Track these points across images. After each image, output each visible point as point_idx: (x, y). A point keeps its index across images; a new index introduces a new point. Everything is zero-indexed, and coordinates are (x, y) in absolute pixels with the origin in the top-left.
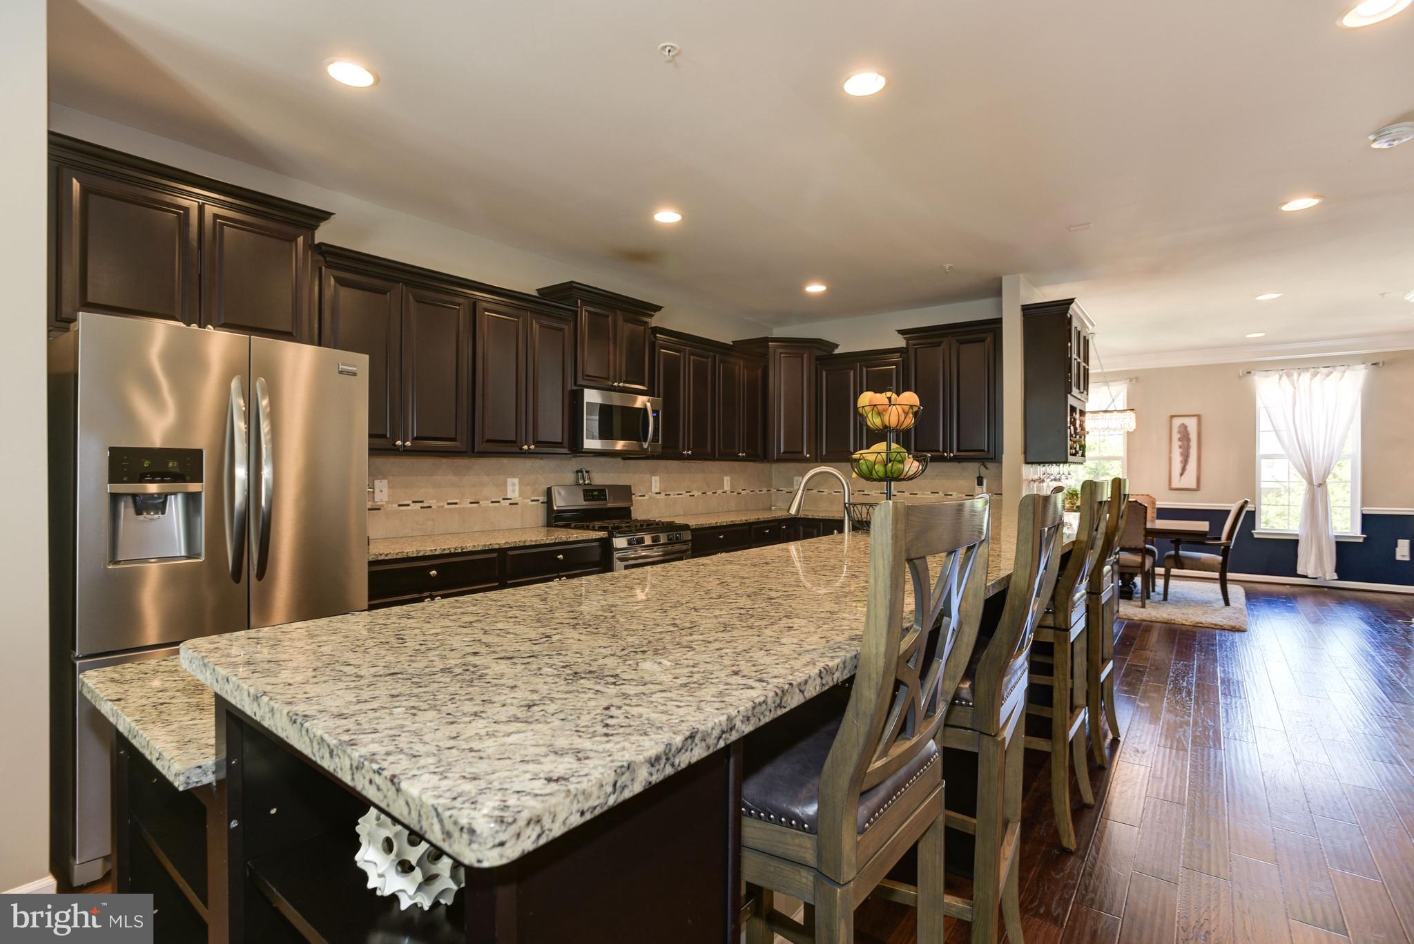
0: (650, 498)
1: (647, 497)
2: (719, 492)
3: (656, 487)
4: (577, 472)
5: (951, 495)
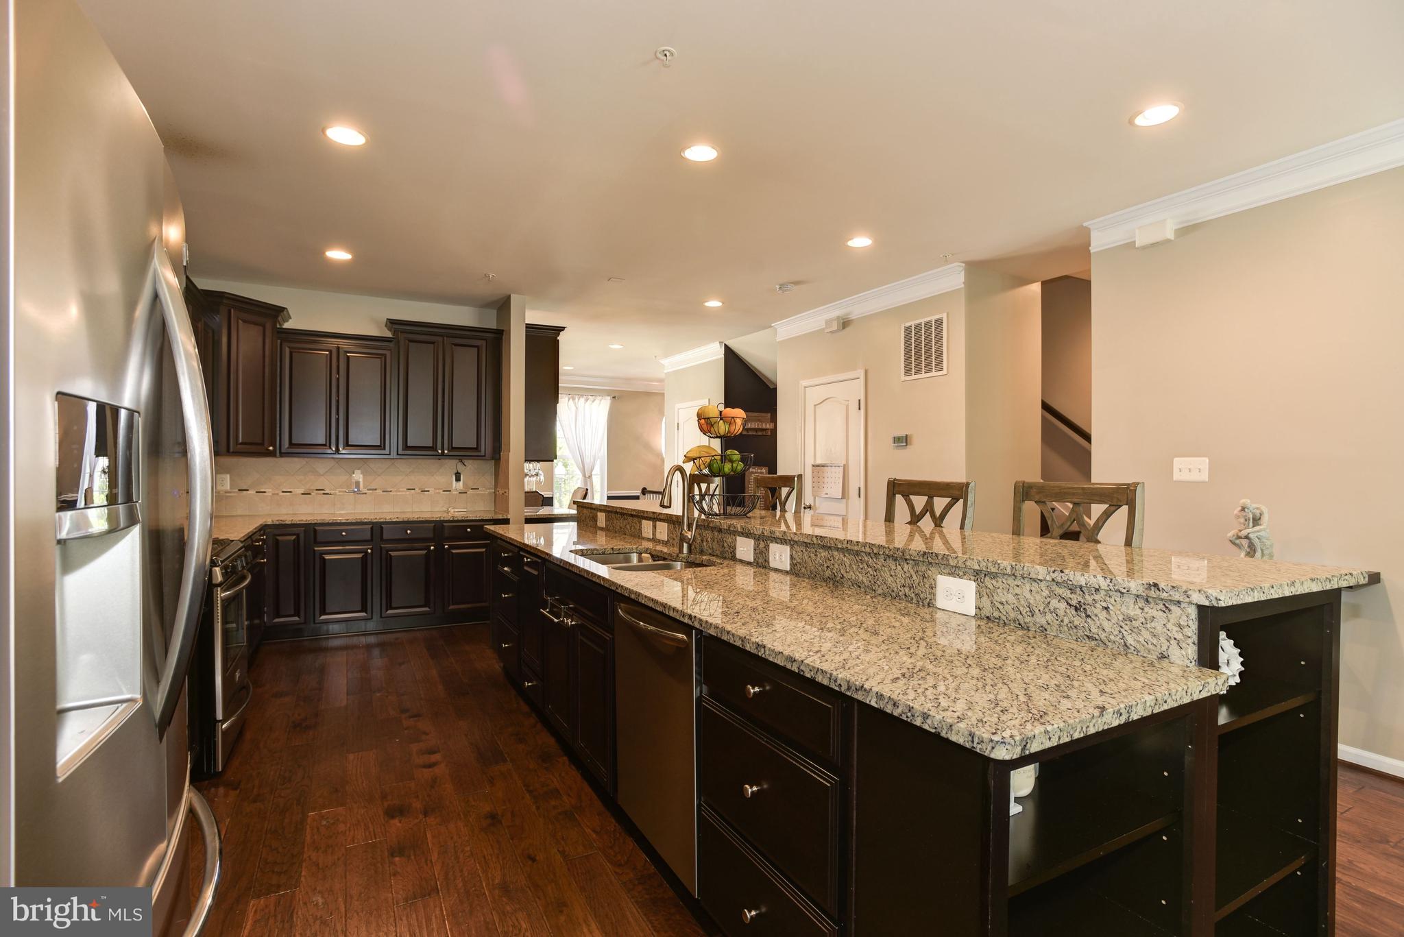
5: (428, 491)
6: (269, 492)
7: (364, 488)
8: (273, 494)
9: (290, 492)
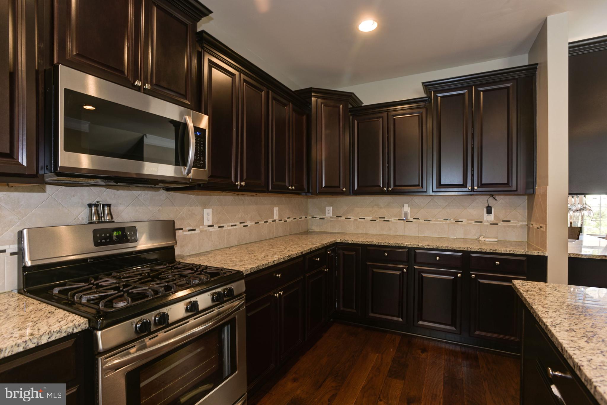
0: (201, 231)
1: (197, 231)
2: (270, 221)
3: (208, 220)
4: (90, 205)
5: (462, 221)
6: (352, 219)
7: (411, 217)
8: (354, 220)
9: (364, 219)
